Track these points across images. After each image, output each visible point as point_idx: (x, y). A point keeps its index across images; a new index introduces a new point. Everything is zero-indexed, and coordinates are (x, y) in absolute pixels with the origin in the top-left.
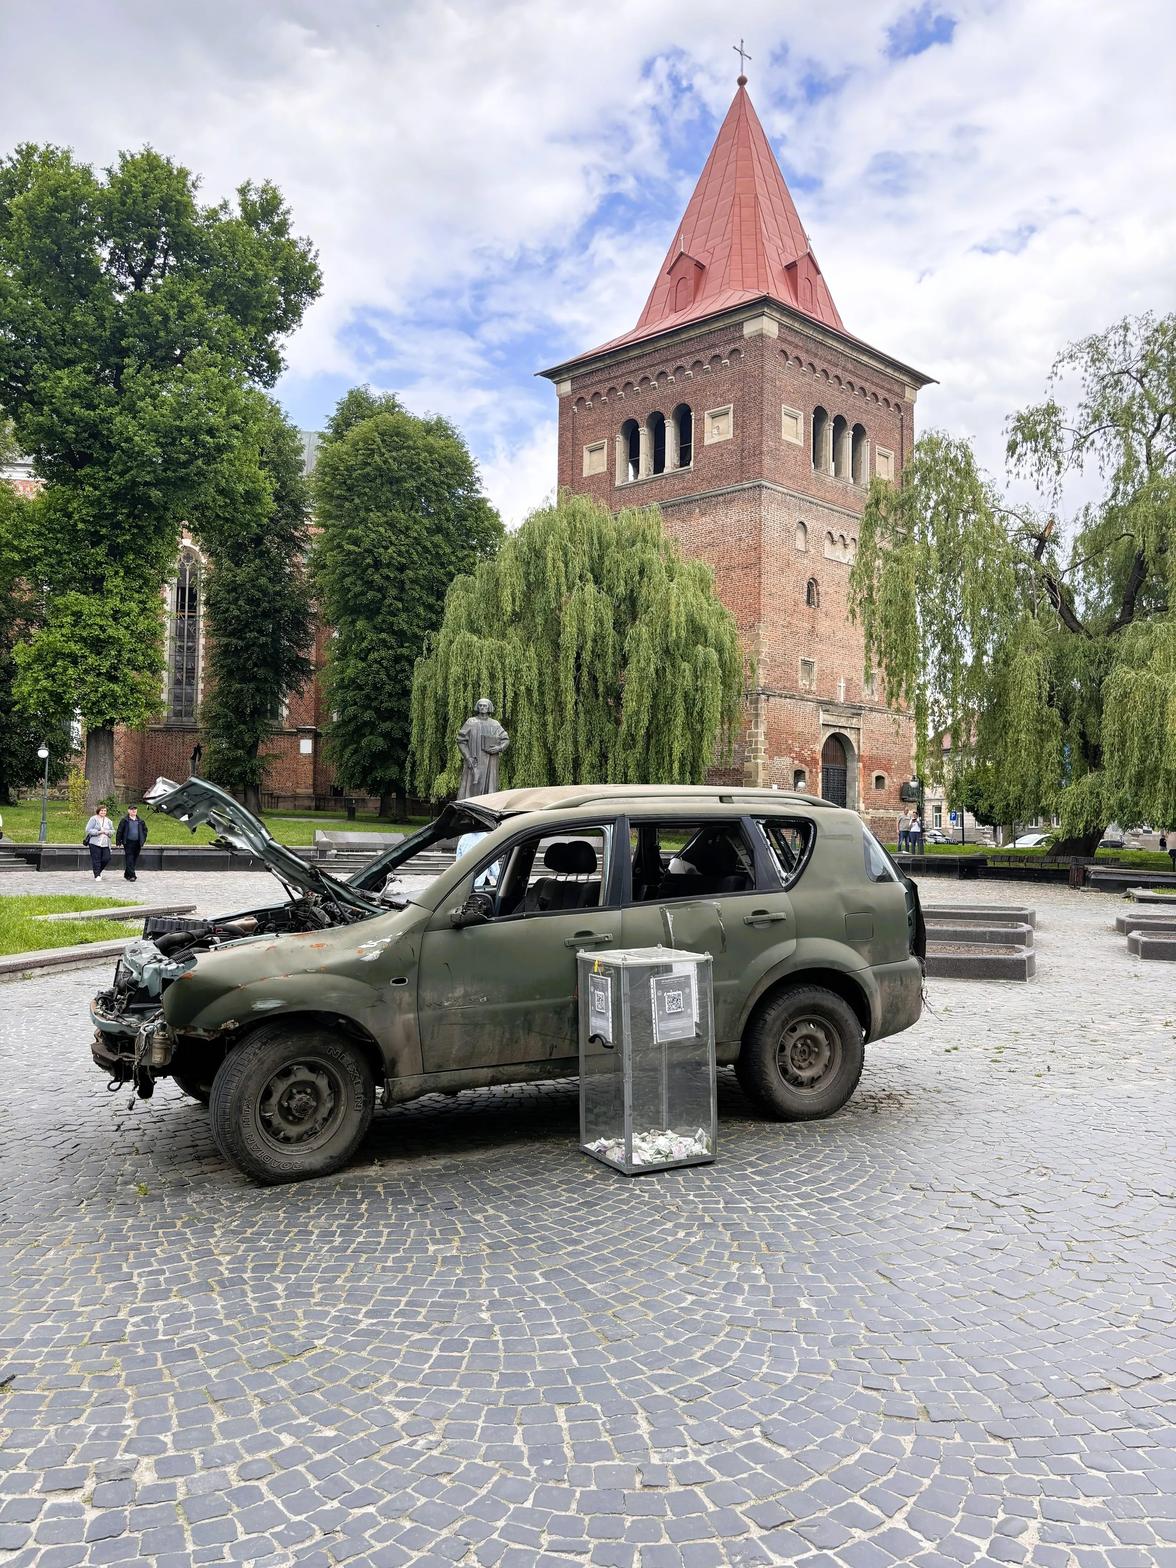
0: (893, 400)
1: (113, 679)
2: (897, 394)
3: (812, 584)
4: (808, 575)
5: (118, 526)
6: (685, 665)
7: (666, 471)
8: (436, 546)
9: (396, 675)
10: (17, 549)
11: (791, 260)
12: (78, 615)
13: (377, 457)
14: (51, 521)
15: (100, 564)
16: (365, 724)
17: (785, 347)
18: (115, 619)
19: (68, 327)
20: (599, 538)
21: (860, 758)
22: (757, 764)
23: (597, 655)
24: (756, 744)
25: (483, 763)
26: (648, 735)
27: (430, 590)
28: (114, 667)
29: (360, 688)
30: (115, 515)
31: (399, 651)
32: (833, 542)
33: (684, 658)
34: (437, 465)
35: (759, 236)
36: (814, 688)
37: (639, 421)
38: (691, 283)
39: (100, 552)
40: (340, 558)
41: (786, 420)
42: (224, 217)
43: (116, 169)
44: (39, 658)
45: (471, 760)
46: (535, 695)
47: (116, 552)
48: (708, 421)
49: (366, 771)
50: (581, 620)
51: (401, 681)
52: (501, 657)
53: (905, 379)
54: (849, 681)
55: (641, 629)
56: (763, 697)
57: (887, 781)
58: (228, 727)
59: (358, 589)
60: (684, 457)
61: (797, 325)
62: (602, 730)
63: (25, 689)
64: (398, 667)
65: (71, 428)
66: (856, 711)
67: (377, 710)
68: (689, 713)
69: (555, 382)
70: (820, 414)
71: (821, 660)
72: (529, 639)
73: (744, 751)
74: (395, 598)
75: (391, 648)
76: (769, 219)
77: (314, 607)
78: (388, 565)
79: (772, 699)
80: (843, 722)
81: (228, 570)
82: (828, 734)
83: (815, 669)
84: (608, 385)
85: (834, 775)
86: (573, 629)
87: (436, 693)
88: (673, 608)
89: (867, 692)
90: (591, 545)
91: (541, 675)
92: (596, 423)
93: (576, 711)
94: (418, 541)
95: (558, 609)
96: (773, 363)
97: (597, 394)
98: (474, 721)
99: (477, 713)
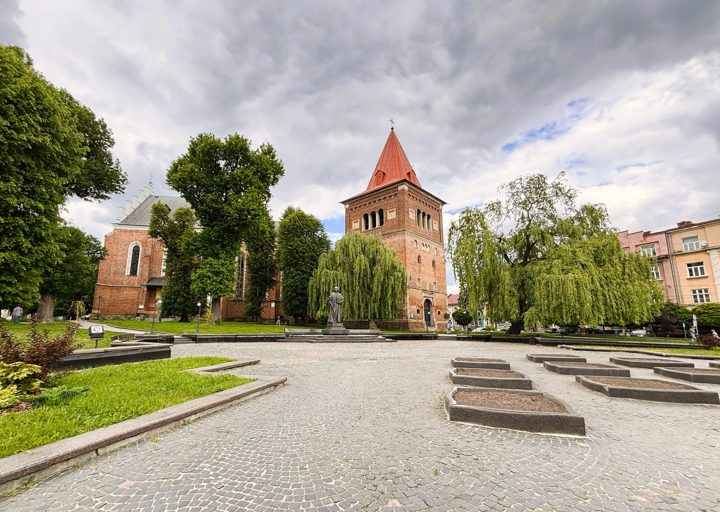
0: (437, 208)
1: (221, 284)
3: (419, 257)
4: (418, 255)
5: (224, 238)
6: (392, 278)
7: (376, 227)
8: (313, 247)
9: (303, 283)
10: (194, 245)
11: (409, 172)
12: (211, 265)
13: (297, 223)
14: (204, 237)
15: (218, 250)
16: (293, 297)
17: (410, 193)
18: (222, 266)
19: (212, 182)
20: (364, 243)
21: (434, 306)
22: (407, 308)
23: (365, 275)
24: (407, 302)
25: (337, 306)
26: (380, 299)
27: (312, 259)
28: (221, 280)
29: (292, 287)
30: (223, 235)
31: (303, 276)
32: (424, 246)
33: (391, 275)
34: (313, 225)
35: (400, 165)
36: (421, 286)
37: (368, 214)
38: (382, 177)
39: (218, 246)
40: (287, 251)
41: (410, 212)
42: (257, 153)
43: (228, 139)
44: (199, 277)
45: (333, 306)
46: (346, 287)
47: (223, 246)
48: (388, 213)
49: (293, 310)
50: (360, 265)
51: (304, 285)
52: (336, 276)
53: (440, 203)
54: (430, 284)
55: (378, 267)
56: (408, 288)
57: (441, 313)
58: (252, 299)
59: (292, 259)
60: (382, 223)
61: (413, 187)
62: (366, 297)
63: (194, 287)
64: (303, 281)
65: (211, 210)
66: (432, 293)
67: (296, 293)
68: (392, 291)
69: (344, 205)
70: (419, 211)
71: (422, 278)
72: (344, 271)
73: (403, 304)
74: (302, 261)
75: (301, 275)
76: (402, 162)
77: (277, 265)
78: (300, 252)
79: (410, 289)
80: (429, 296)
81: (254, 255)
82: (425, 299)
83: (421, 281)
84: (359, 205)
85: (426, 311)
86: (357, 268)
87: (317, 287)
88: (387, 261)
89: (434, 287)
90: (362, 244)
91: (348, 281)
92: (356, 215)
93: (359, 292)
94: (308, 246)
95: (353, 262)
96: (406, 197)
97: (356, 207)
98: (333, 293)
99: (334, 291)
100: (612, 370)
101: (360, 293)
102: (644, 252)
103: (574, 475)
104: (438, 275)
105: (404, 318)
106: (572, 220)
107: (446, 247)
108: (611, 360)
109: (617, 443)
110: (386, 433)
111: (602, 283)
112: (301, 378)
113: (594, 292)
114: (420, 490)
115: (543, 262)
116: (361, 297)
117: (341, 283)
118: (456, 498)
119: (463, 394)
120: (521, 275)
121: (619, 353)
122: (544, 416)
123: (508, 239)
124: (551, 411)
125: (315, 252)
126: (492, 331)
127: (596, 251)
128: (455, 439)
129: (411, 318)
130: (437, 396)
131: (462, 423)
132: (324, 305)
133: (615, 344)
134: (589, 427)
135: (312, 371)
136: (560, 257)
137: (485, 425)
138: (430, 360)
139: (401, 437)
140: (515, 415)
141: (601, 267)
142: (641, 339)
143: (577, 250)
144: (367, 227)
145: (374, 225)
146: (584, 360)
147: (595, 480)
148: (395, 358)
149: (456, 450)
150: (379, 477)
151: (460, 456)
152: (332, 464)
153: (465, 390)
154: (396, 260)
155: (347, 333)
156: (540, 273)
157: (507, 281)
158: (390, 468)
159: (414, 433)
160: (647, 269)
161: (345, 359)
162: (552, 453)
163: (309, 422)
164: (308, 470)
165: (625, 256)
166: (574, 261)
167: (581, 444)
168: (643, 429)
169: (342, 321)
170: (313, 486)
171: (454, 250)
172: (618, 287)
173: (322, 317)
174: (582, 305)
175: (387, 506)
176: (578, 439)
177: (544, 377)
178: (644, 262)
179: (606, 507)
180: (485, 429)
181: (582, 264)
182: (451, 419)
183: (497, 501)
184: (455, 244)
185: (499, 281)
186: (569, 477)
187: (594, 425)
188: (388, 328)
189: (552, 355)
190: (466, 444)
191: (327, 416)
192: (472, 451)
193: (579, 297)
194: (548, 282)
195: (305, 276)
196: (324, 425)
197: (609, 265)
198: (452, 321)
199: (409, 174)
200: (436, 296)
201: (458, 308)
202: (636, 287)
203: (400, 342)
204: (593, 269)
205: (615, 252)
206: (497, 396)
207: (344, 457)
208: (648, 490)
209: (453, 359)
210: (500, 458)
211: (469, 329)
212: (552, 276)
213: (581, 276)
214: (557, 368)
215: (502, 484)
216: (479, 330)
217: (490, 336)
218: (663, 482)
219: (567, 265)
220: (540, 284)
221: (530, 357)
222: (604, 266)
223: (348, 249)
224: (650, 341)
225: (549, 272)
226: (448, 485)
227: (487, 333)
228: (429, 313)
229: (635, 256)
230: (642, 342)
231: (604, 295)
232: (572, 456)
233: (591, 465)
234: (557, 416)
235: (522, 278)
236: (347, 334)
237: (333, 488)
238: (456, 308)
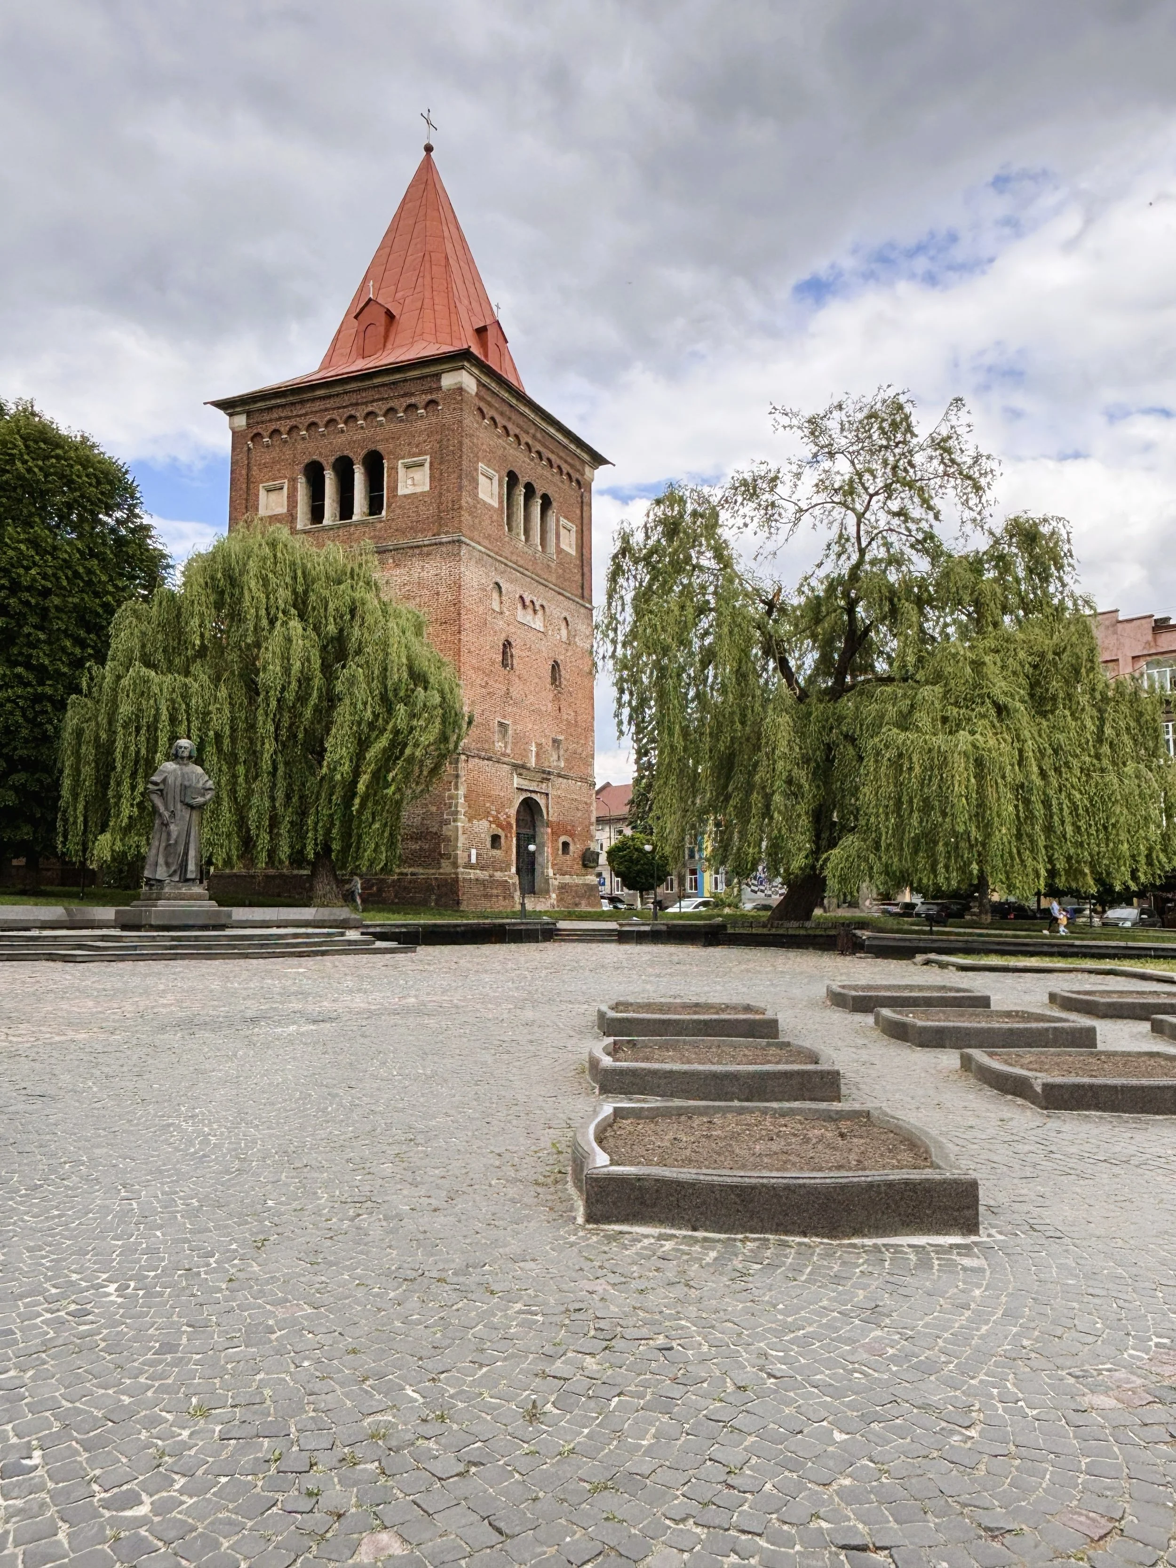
0: (575, 475)
2: (578, 471)
3: (507, 644)
4: (503, 636)
7: (355, 518)
8: (89, 572)
9: (35, 718)
11: (482, 325)
13: (19, 464)
17: (482, 405)
20: (304, 573)
21: (548, 824)
22: (457, 827)
23: (302, 699)
24: (456, 806)
25: (183, 817)
27: (82, 622)
31: (39, 689)
32: (524, 606)
34: (94, 481)
35: (451, 295)
36: (508, 751)
37: (325, 464)
38: (382, 330)
41: (482, 479)
45: (166, 814)
46: (226, 741)
48: (401, 471)
50: (286, 658)
51: (41, 724)
52: (186, 697)
53: (586, 457)
54: (539, 745)
55: (353, 669)
56: (463, 757)
57: (572, 848)
60: (375, 505)
61: (493, 386)
64: (38, 708)
66: (546, 776)
69: (228, 414)
70: (512, 478)
71: (515, 723)
72: (218, 679)
73: (442, 813)
74: (35, 627)
75: (28, 684)
76: (459, 282)
78: (29, 589)
79: (470, 759)
80: (533, 786)
82: (522, 798)
83: (510, 732)
84: (290, 423)
85: (524, 840)
86: (276, 668)
87: (97, 738)
88: (393, 650)
89: (555, 757)
90: (295, 578)
91: (233, 719)
92: (274, 462)
93: (274, 762)
94: (67, 564)
95: (258, 645)
96: (470, 420)
97: (276, 432)
98: (170, 766)
99: (176, 757)
100: (1055, 1028)
101: (281, 769)
102: (1150, 677)
103: (943, 1359)
104: (568, 714)
105: (444, 863)
106: (980, 561)
107: (599, 616)
108: (1053, 997)
109: (1054, 1247)
110: (360, 1293)
111: (1047, 764)
112: (21, 1107)
113: (1021, 790)
114: (477, 1480)
115: (889, 689)
116: (281, 784)
117: (205, 723)
118: (595, 1489)
119: (631, 1128)
120: (824, 727)
121: (1072, 975)
122: (871, 1185)
123: (794, 609)
124: (894, 1167)
125: (97, 595)
126: (727, 910)
127: (1035, 667)
128: (600, 1286)
129: (469, 865)
130: (547, 1138)
131: (625, 1228)
132: (127, 810)
133: (1063, 949)
134: (989, 1207)
135: (67, 1077)
136: (938, 678)
137: (695, 1229)
138: (529, 1014)
139: (414, 1301)
140: (787, 1187)
141: (1044, 714)
142: (1126, 934)
143: (987, 659)
144: (317, 514)
145: (346, 509)
146: (984, 1002)
147: (996, 1365)
148: (405, 1011)
149: (602, 1324)
150: (325, 1459)
151: (613, 1343)
152: (144, 1435)
153: (637, 1114)
154: (425, 652)
155: (223, 921)
156: (880, 727)
157: (783, 748)
158: (370, 1419)
159: (462, 1279)
160: (1155, 730)
161: (213, 1025)
162: (887, 1301)
163: (48, 1279)
164: (39, 1472)
165: (1107, 686)
166: (977, 692)
167: (967, 1262)
168: (1119, 1198)
169: (203, 875)
170: (61, 1536)
171: (624, 630)
172: (1084, 779)
173: (119, 858)
174: (986, 828)
175: (357, 1558)
176: (958, 1246)
177: (873, 1060)
178: (1149, 707)
179: (1020, 1440)
180: (696, 1241)
181: (995, 704)
182: (591, 1218)
183: (725, 1477)
184: (629, 609)
185: (757, 748)
186: (929, 1369)
187: (1002, 1198)
188: (384, 902)
189: (899, 987)
190: (634, 1300)
191: (128, 1251)
192: (653, 1323)
193: (982, 804)
194: (900, 755)
195: (49, 691)
196: (112, 1288)
197: (1067, 713)
198: (606, 874)
199: (481, 332)
200: (558, 789)
201: (628, 832)
202: (1126, 781)
203: (424, 951)
204: (1025, 724)
205: (1083, 670)
206: (738, 1129)
207: (194, 1400)
208: (1122, 1374)
209: (604, 1008)
210: (739, 1335)
211: (660, 905)
212: (912, 736)
213: (992, 742)
214: (914, 1026)
215: (741, 1421)
216: (688, 906)
217: (723, 926)
218: (1157, 1345)
219: (956, 704)
220: (876, 761)
221: (840, 994)
222: (1052, 712)
223: (237, 591)
224: (1149, 939)
225: (904, 722)
226: (572, 1451)
227: (710, 917)
228: (532, 847)
229: (1129, 690)
230: (1131, 944)
231: (1046, 803)
232: (942, 1301)
233: (987, 1322)
234: (907, 1183)
235: (826, 739)
236: (223, 927)
237: (143, 1532)
238: (620, 832)
